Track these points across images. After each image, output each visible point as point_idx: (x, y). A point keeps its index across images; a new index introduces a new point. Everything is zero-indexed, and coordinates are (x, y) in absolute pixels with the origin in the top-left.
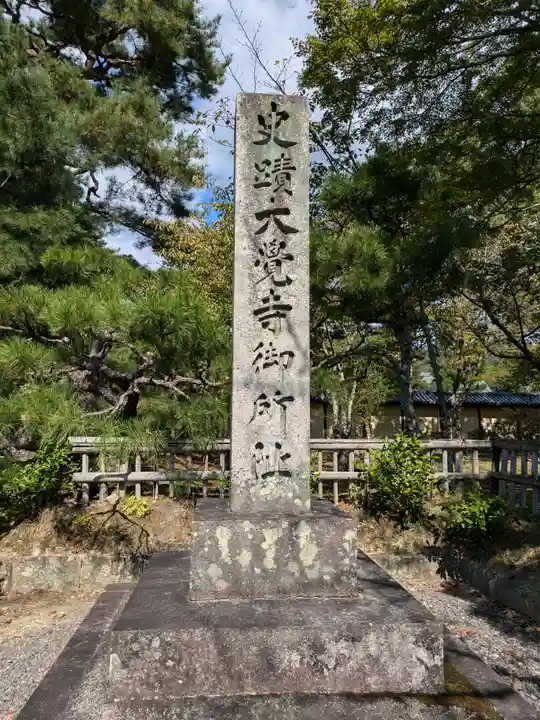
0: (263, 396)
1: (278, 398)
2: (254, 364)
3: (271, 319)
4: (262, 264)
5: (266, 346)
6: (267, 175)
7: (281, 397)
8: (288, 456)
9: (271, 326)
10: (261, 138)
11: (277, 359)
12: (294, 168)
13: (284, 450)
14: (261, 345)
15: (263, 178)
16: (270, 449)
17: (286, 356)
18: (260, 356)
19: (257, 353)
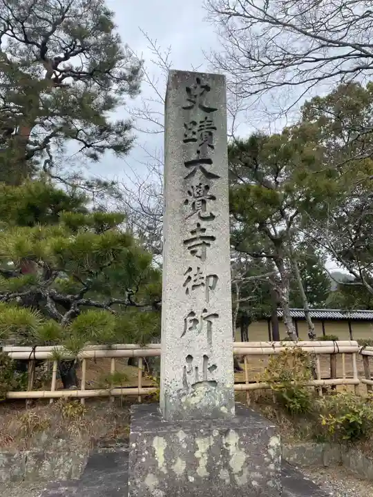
0: (192, 314)
1: (205, 315)
2: (184, 285)
3: (198, 248)
4: (190, 203)
5: (194, 271)
6: (194, 133)
7: (207, 314)
8: (214, 366)
9: (199, 253)
10: (189, 104)
11: (204, 281)
12: (215, 128)
13: (211, 362)
14: (190, 269)
15: (190, 136)
16: (198, 361)
17: (212, 279)
18: (189, 278)
19: (187, 276)
